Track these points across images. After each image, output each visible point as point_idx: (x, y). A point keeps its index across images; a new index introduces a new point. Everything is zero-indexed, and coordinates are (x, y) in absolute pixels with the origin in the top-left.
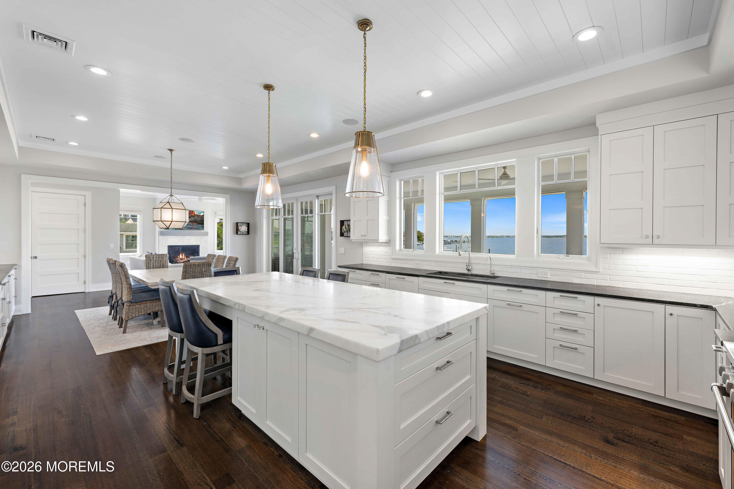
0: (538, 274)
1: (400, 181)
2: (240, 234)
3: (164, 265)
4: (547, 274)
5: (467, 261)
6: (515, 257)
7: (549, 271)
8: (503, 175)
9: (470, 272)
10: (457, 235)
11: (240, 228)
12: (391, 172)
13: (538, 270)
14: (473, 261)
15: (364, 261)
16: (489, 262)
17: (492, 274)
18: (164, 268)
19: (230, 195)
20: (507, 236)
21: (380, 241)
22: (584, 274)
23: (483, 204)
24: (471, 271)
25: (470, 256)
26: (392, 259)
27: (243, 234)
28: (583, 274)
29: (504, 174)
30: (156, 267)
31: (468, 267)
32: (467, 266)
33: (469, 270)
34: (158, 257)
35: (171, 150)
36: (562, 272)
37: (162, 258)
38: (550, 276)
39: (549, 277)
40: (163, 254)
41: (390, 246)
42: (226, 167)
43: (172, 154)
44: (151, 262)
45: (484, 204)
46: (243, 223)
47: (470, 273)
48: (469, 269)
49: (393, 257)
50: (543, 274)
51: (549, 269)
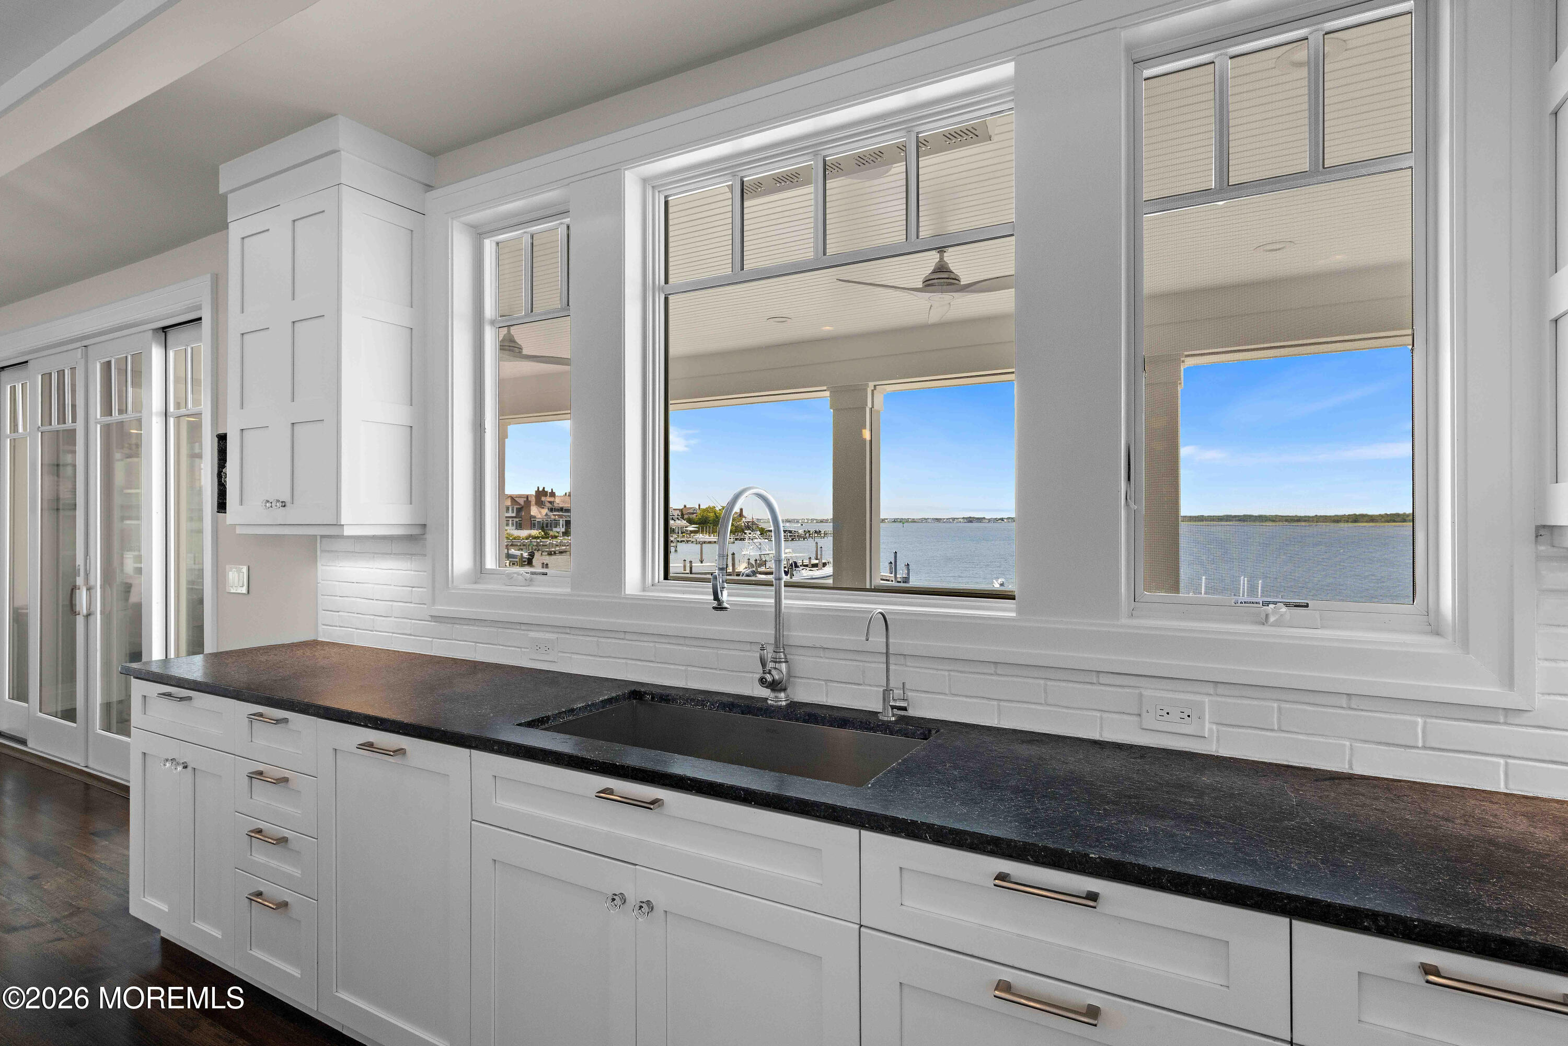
0: (1144, 714)
1: (479, 233)
4: (1193, 716)
5: (767, 633)
6: (1013, 614)
7: (1206, 699)
8: (934, 272)
9: (782, 695)
10: (820, 518)
12: (429, 187)
13: (1146, 693)
14: (795, 635)
15: (321, 628)
16: (878, 640)
17: (893, 707)
20: (937, 519)
21: (347, 532)
22: (1425, 723)
23: (869, 405)
24: (784, 690)
25: (783, 610)
26: (435, 618)
28: (1416, 723)
29: (939, 268)
31: (770, 665)
32: (764, 664)
33: (775, 686)
36: (1288, 706)
38: (1214, 727)
39: (1211, 730)
41: (425, 555)
45: (873, 406)
47: (782, 699)
48: (777, 677)
49: (442, 609)
50: (1175, 715)
51: (1210, 689)
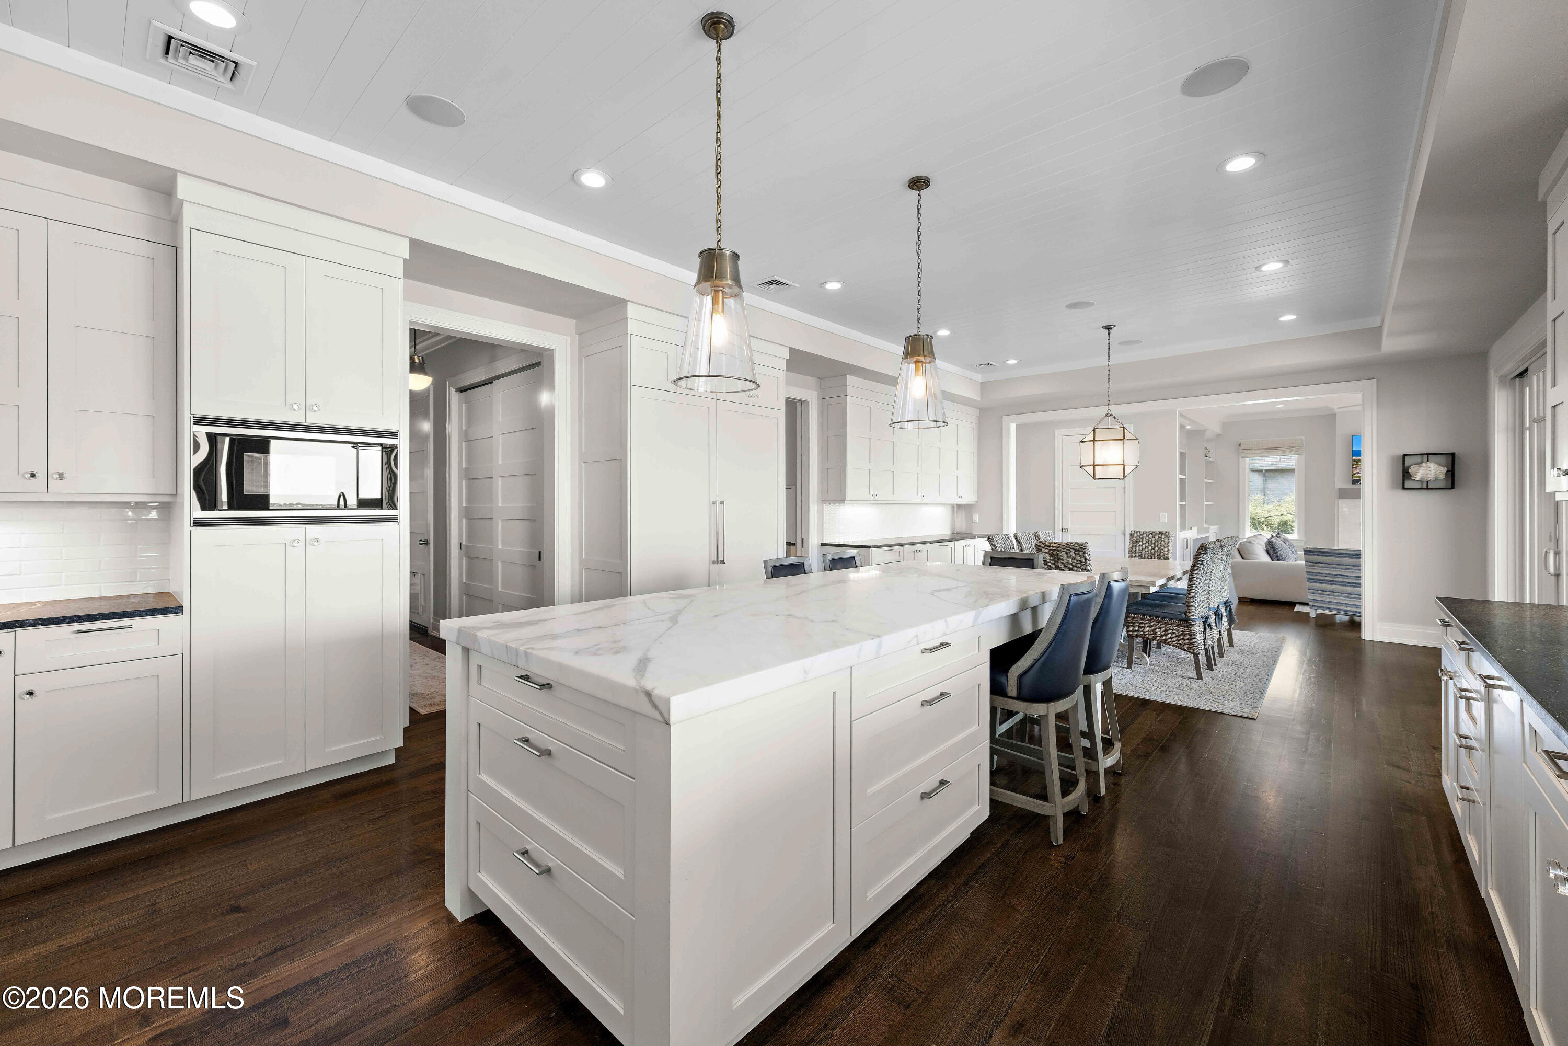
2: (1419, 487)
3: (1160, 553)
11: (1412, 470)
18: (1160, 558)
19: (1377, 381)
27: (1427, 488)
30: (1145, 557)
34: (1152, 537)
35: (1108, 328)
37: (1160, 539)
40: (1162, 533)
42: (1291, 314)
43: (1109, 335)
44: (1137, 546)
46: (1428, 455)
